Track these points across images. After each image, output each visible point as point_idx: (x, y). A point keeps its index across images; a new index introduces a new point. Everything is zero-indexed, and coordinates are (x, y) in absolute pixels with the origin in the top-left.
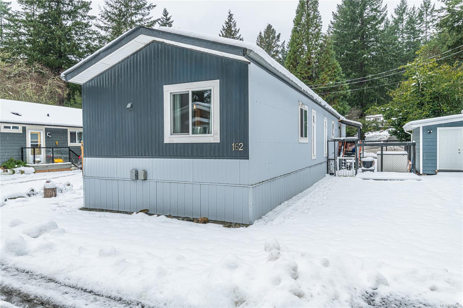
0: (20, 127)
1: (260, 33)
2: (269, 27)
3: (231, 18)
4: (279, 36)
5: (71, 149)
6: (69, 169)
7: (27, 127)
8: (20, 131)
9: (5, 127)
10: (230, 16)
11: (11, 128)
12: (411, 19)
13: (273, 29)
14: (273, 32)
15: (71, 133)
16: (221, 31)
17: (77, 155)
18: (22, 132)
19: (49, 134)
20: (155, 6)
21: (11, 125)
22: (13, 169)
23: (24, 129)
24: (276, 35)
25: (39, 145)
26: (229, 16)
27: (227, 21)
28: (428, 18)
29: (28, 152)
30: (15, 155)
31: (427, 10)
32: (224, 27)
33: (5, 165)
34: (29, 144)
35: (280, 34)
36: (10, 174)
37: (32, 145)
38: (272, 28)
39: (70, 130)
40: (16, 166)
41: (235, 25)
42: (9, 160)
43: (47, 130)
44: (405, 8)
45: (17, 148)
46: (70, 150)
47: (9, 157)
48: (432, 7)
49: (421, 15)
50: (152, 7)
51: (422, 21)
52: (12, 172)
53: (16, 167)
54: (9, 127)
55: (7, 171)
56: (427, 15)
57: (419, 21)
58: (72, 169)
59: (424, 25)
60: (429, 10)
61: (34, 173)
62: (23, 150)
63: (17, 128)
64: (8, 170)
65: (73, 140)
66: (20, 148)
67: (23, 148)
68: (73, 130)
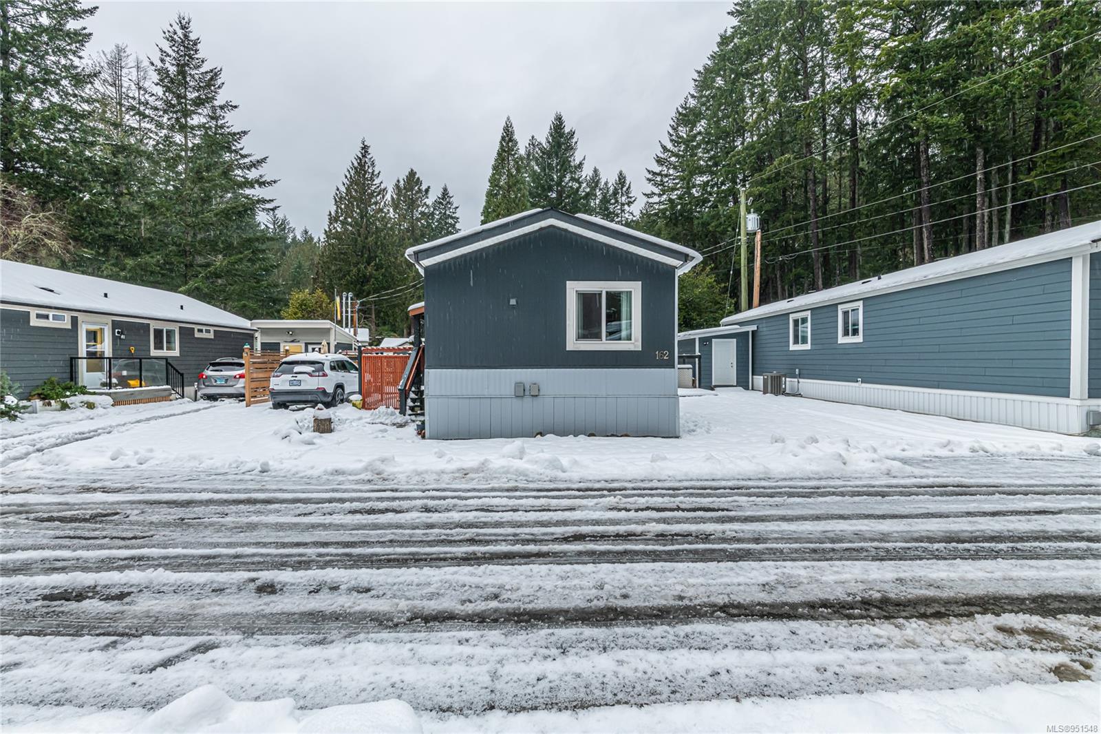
0: (67, 316)
1: (398, 181)
2: (412, 174)
3: (366, 152)
4: (427, 191)
5: (171, 362)
6: (166, 398)
7: (81, 317)
8: (67, 325)
9: (39, 316)
10: (365, 149)
11: (51, 317)
12: (604, 197)
13: (418, 178)
14: (418, 182)
15: (155, 330)
16: (349, 171)
17: (179, 373)
18: (70, 327)
19: (118, 332)
20: (236, 107)
21: (51, 313)
22: (62, 400)
23: (74, 321)
24: (424, 188)
25: (98, 353)
26: (363, 148)
27: (360, 156)
28: (623, 198)
29: (82, 365)
30: (57, 372)
31: (622, 189)
32: (353, 164)
33: (40, 392)
34: (83, 350)
35: (429, 187)
36: (56, 410)
37: (88, 352)
38: (417, 176)
39: (154, 326)
40: (68, 393)
41: (373, 164)
42: (45, 383)
43: (115, 325)
44: (598, 181)
45: (60, 358)
46: (168, 363)
47: (45, 377)
48: (627, 186)
49: (615, 193)
50: (230, 108)
51: (617, 201)
52: (59, 407)
53: (68, 397)
54: (47, 317)
55: (49, 404)
56: (622, 195)
57: (613, 201)
58: (172, 397)
59: (619, 207)
60: (625, 189)
61: (112, 405)
62: (73, 361)
63: (62, 318)
64: (53, 402)
65: (159, 346)
66: (68, 357)
67: (72, 358)
68: (159, 325)
